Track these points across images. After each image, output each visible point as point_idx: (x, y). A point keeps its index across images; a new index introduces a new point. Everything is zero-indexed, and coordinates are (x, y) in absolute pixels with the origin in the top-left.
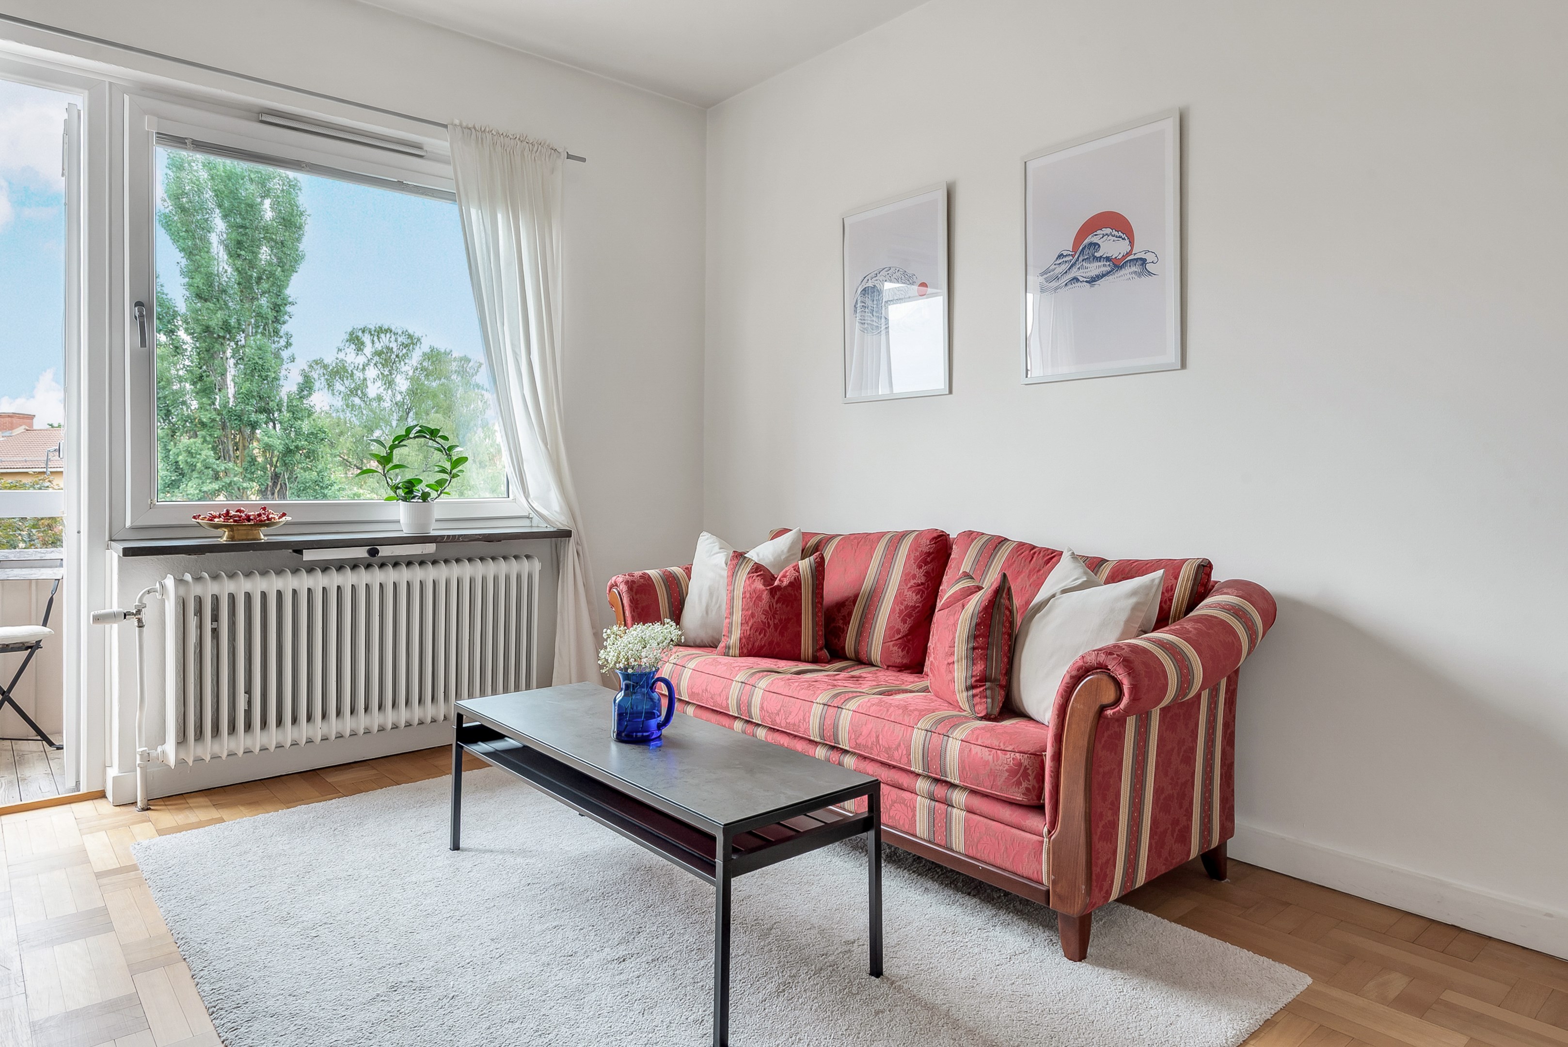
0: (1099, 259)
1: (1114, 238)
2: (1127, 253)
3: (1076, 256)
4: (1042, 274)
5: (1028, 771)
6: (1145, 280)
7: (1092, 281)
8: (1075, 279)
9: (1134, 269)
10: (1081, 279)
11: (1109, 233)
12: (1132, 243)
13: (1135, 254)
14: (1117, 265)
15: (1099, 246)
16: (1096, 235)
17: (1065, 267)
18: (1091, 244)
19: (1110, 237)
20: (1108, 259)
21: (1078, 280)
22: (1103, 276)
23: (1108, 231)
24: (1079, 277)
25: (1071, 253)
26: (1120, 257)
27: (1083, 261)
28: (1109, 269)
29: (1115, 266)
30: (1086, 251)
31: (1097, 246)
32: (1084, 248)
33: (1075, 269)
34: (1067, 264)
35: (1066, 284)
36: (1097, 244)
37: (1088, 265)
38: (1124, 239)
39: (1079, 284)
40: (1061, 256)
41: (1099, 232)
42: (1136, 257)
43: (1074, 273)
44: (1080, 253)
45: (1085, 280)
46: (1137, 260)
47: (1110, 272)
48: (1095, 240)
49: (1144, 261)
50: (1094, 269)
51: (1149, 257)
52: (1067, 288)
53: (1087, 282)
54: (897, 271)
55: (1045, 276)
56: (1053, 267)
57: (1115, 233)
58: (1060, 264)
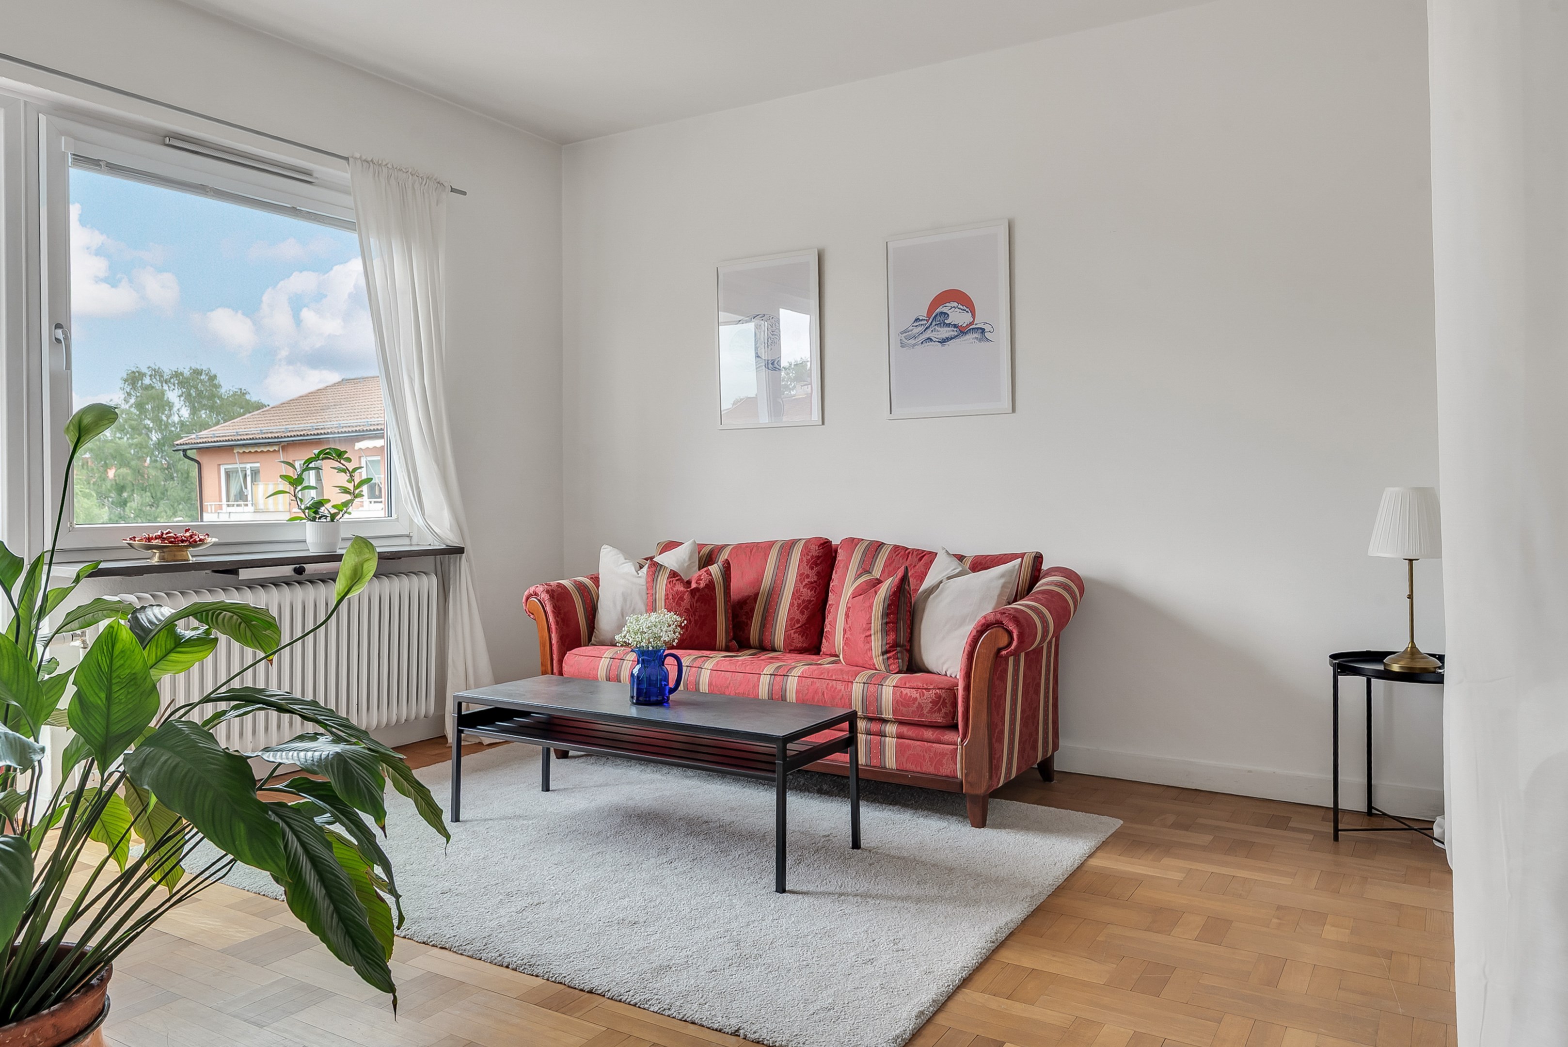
0: (949, 325)
1: (960, 310)
2: (970, 323)
3: (930, 321)
4: (902, 333)
5: (946, 701)
6: (984, 344)
7: (943, 341)
8: (930, 339)
9: (975, 335)
10: (934, 339)
11: (956, 306)
12: (973, 316)
13: (976, 324)
14: (963, 331)
15: (948, 315)
16: (945, 306)
17: (921, 329)
18: (942, 313)
19: (957, 309)
20: (955, 326)
21: (931, 340)
22: (952, 338)
23: (955, 304)
24: (932, 338)
25: (925, 318)
26: (964, 325)
27: (935, 325)
28: (956, 334)
29: (961, 332)
30: (938, 318)
31: (946, 315)
32: (936, 316)
33: (929, 331)
34: (923, 327)
35: (922, 343)
36: (946, 313)
37: (940, 329)
38: (967, 312)
39: (933, 343)
40: (917, 320)
41: (947, 304)
42: (977, 326)
43: (928, 334)
44: (933, 319)
45: (937, 340)
46: (978, 328)
47: (957, 336)
48: (945, 310)
49: (983, 330)
50: (945, 332)
51: (987, 328)
52: (923, 345)
53: (939, 342)
54: (771, 318)
55: (905, 334)
56: (911, 328)
57: (961, 307)
58: (917, 326)
